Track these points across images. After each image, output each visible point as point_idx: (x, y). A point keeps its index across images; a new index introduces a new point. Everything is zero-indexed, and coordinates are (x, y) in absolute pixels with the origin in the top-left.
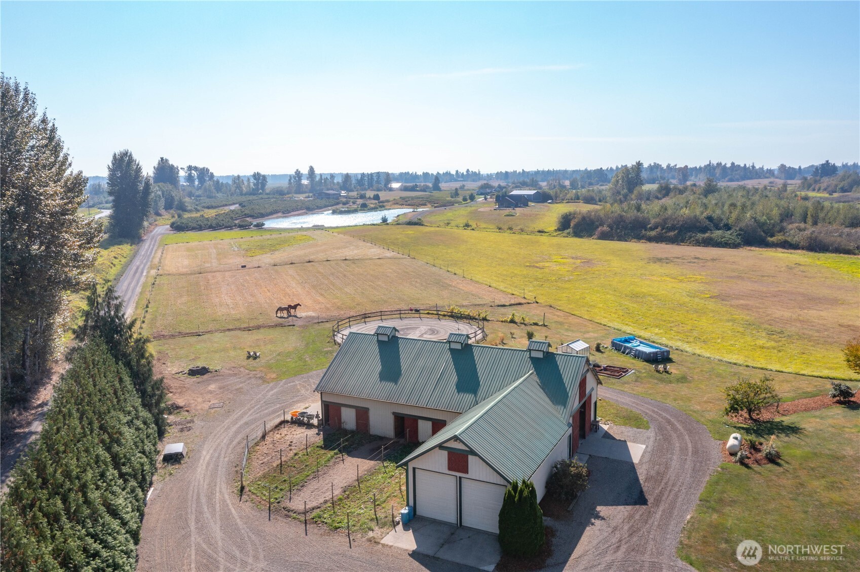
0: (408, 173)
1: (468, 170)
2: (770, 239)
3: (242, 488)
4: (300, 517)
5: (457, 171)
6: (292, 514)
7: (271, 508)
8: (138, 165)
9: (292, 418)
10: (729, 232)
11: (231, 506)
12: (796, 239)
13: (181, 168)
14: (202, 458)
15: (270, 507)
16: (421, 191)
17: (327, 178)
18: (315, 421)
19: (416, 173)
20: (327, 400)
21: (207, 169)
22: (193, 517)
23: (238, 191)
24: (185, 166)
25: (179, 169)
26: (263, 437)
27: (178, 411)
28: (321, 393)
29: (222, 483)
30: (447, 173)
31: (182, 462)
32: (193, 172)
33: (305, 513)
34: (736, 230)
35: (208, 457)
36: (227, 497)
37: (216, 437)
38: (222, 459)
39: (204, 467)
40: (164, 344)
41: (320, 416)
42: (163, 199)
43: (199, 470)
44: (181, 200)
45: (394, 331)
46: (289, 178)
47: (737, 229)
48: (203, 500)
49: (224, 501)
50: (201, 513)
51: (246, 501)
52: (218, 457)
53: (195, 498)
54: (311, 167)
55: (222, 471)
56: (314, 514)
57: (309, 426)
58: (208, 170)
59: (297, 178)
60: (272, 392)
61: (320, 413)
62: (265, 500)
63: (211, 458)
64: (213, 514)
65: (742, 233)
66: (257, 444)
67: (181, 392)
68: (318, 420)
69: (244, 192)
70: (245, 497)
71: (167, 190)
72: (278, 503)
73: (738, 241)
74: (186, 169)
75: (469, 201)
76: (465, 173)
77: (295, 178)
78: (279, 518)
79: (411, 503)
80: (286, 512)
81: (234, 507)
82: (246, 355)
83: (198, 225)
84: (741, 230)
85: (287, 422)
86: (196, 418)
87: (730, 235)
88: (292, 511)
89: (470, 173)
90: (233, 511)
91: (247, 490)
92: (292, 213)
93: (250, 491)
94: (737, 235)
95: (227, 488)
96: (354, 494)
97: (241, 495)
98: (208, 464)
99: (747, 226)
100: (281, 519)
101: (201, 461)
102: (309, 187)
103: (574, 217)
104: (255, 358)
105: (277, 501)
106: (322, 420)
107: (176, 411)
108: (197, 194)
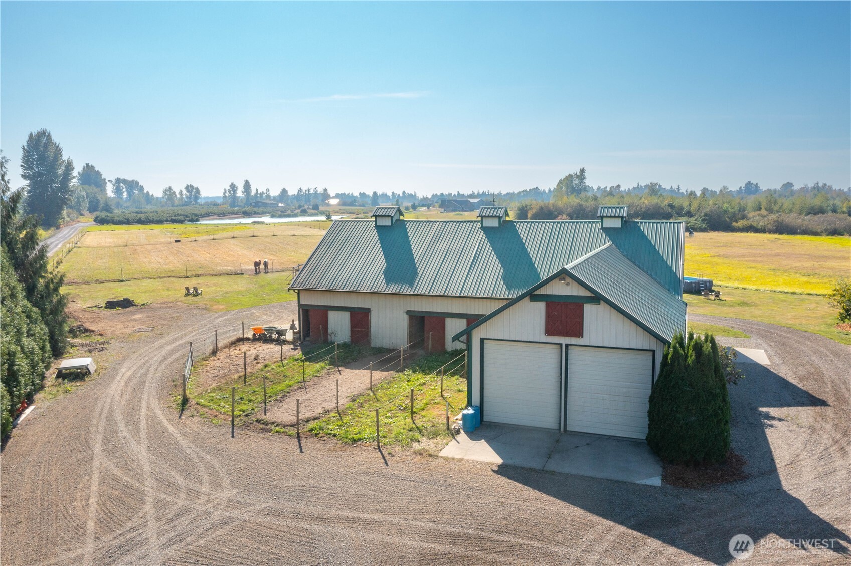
0: (344, 194)
1: (404, 192)
2: (734, 224)
3: (185, 401)
4: (287, 430)
5: (393, 193)
6: (273, 428)
7: (235, 423)
8: (58, 146)
9: (254, 335)
10: (693, 219)
11: (166, 423)
12: (761, 224)
13: (109, 181)
14: (120, 374)
15: (233, 421)
16: (359, 206)
17: (263, 192)
18: (289, 336)
19: (352, 194)
20: (307, 303)
21: (136, 181)
22: (100, 437)
23: (169, 202)
24: (113, 179)
25: (107, 181)
26: (214, 353)
27: (87, 334)
28: (298, 293)
29: (151, 398)
30: (383, 194)
31: (87, 379)
32: (122, 185)
33: (296, 425)
34: (700, 216)
35: (128, 374)
36: (159, 412)
37: (143, 355)
38: (150, 376)
39: (123, 383)
40: (76, 289)
41: (297, 326)
42: (87, 201)
43: (114, 386)
44: (106, 203)
45: (398, 213)
46: (223, 191)
47: (702, 214)
48: (119, 417)
49: (154, 417)
50: (115, 432)
51: (193, 416)
52: (146, 374)
53: (105, 414)
54: (247, 181)
55: (151, 385)
56: (310, 425)
57: (280, 342)
58: (137, 183)
59: (232, 192)
60: (220, 319)
61: (297, 323)
62: (224, 413)
63: (134, 375)
64: (136, 431)
65: (707, 218)
66: (205, 359)
67: (92, 322)
68: (294, 333)
69: (175, 204)
70: (187, 412)
71: (91, 193)
72: (247, 416)
73: (704, 226)
74: (114, 181)
75: (411, 210)
76: (401, 195)
77: (229, 191)
78: (251, 433)
79: (476, 400)
80: (262, 426)
81: (172, 425)
82: (184, 292)
83: (126, 219)
84: (705, 215)
85: (248, 339)
86: (113, 340)
87: (695, 220)
88: (273, 423)
89: (406, 195)
90: (170, 428)
91: (194, 402)
92: (228, 217)
93: (197, 404)
94: (702, 221)
95: (159, 403)
96: (371, 402)
97: (182, 410)
98: (129, 380)
99: (711, 211)
100: (256, 435)
101: (118, 378)
102: (244, 201)
103: (531, 209)
104: (196, 294)
105: (245, 414)
106: (299, 332)
107: (83, 335)
108: (126, 206)
